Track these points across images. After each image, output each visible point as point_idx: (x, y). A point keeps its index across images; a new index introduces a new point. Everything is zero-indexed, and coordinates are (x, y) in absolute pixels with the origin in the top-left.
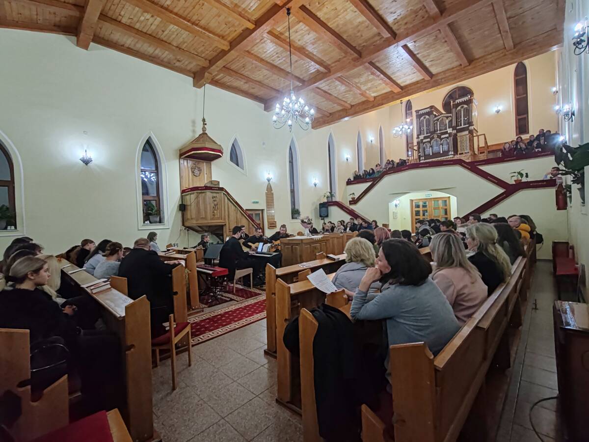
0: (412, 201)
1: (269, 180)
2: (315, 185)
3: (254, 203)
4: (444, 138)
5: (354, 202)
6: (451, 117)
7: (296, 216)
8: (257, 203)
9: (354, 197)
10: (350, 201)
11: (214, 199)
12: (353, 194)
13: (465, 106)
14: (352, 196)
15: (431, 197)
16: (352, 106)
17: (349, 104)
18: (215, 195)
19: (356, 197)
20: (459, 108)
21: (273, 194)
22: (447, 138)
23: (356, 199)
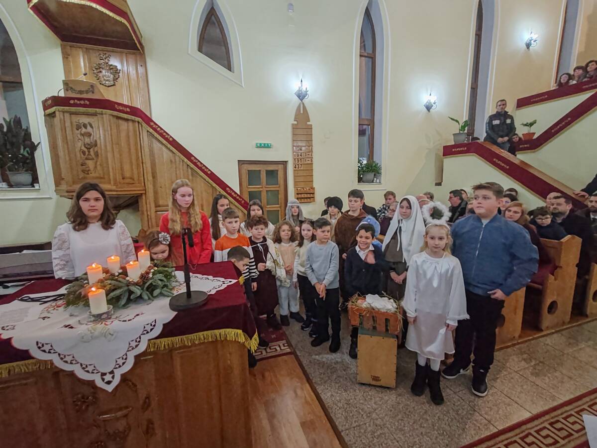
1: (301, 96)
2: (428, 108)
3: (260, 146)
5: (531, 143)
7: (370, 176)
8: (267, 146)
9: (533, 131)
11: (84, 130)
14: (526, 130)
18: (84, 120)
21: (310, 128)
23: (535, 137)
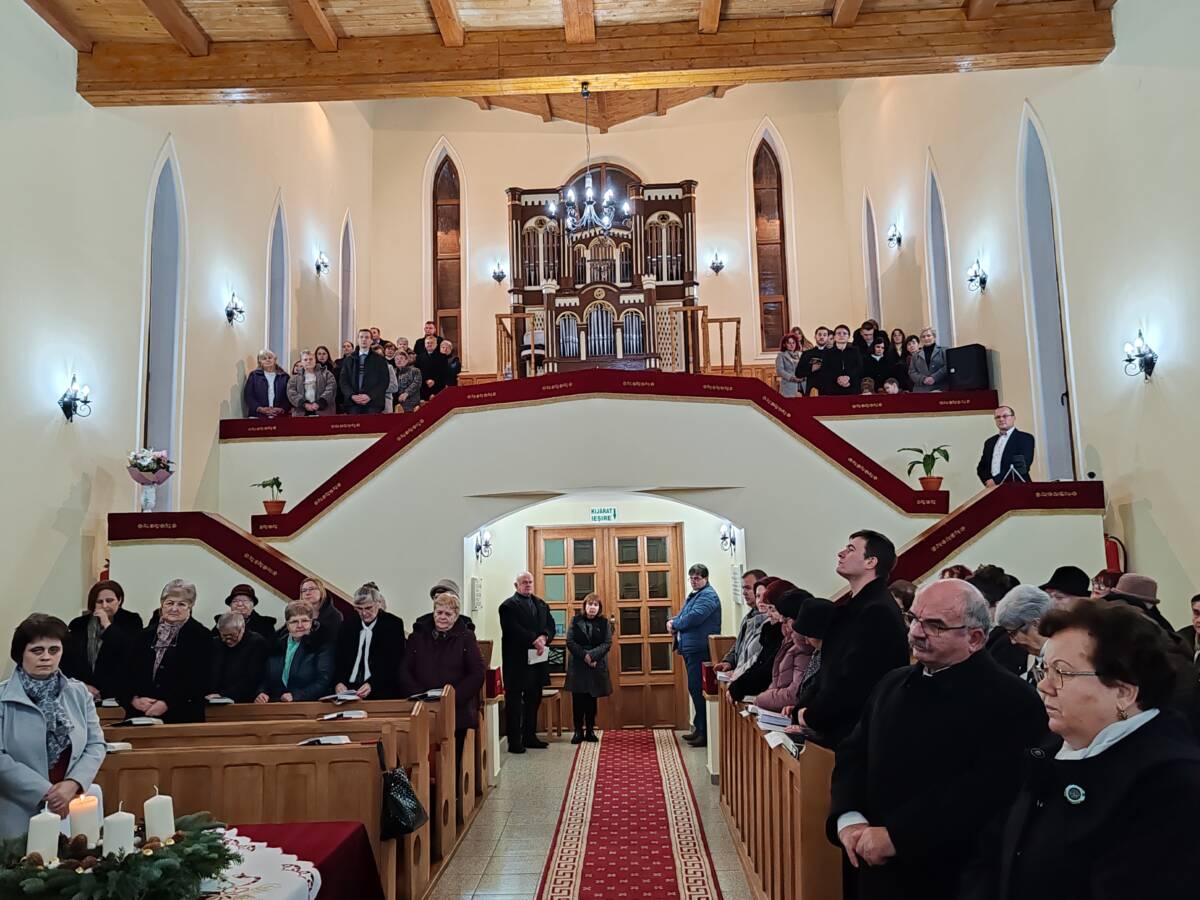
0: (533, 532)
4: (630, 305)
5: (282, 521)
6: (627, 240)
9: (281, 497)
10: (256, 520)
12: (276, 483)
13: (673, 217)
14: (269, 494)
15: (613, 521)
16: (343, 39)
17: (335, 21)
19: (291, 500)
20: (654, 218)
22: (639, 305)
23: (286, 510)
